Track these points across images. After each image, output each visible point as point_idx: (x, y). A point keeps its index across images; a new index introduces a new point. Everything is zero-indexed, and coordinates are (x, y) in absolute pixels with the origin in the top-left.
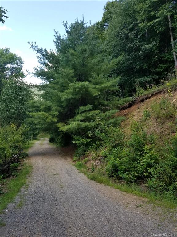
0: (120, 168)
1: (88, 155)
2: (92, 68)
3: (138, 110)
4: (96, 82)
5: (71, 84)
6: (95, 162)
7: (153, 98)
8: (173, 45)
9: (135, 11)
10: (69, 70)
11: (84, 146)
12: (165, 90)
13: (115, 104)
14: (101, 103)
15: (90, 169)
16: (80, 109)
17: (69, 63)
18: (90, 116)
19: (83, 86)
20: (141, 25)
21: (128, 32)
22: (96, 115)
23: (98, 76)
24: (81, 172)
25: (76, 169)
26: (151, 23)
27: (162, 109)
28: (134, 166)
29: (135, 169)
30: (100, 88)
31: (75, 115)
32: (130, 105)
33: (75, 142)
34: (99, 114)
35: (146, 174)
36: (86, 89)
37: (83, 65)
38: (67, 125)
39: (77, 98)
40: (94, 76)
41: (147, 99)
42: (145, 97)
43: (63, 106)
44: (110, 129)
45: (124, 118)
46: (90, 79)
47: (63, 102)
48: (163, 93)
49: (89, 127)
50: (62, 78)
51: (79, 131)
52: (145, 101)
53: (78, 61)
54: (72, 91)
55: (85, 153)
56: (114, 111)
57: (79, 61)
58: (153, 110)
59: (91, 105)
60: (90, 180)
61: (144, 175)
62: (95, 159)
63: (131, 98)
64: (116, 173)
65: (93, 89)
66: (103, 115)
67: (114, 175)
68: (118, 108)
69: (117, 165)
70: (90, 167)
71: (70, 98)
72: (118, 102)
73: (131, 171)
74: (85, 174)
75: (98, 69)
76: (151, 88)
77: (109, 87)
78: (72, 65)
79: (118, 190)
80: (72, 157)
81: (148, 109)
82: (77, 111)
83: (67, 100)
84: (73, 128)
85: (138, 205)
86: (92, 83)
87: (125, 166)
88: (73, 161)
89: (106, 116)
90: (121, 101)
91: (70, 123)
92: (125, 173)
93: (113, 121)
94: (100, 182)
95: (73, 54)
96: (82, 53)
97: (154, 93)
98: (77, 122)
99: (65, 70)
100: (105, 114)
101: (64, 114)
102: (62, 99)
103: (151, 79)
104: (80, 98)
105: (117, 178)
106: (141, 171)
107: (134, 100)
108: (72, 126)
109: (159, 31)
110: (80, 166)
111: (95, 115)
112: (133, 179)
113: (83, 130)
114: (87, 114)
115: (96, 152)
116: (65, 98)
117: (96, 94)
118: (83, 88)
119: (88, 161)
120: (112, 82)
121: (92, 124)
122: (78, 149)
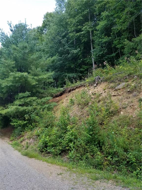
0: (49, 144)
1: (24, 135)
2: (31, 62)
3: (66, 98)
4: (34, 74)
5: (12, 73)
6: (29, 141)
7: (77, 90)
8: (92, 53)
9: (67, 24)
10: (11, 61)
11: (21, 127)
12: (85, 84)
13: (50, 92)
14: (38, 91)
15: (25, 147)
16: (19, 95)
17: (11, 55)
18: (28, 101)
19: (23, 76)
20: (71, 34)
21: (60, 38)
22: (34, 100)
23: (37, 69)
24: (16, 150)
25: (12, 147)
26: (78, 34)
27: (82, 98)
28: (60, 142)
29: (60, 144)
30: (38, 79)
31: (14, 100)
32: (61, 94)
33: (12, 124)
34: (36, 100)
35: (67, 148)
36: (26, 79)
37: (24, 59)
38: (6, 108)
39: (17, 86)
40: (33, 69)
41: (73, 90)
42: (72, 89)
43: (3, 91)
44: (44, 113)
45: (55, 104)
46: (29, 71)
47: (3, 88)
48: (84, 87)
49: (26, 111)
50: (4, 68)
51: (18, 114)
52: (72, 92)
53: (18, 55)
54: (12, 79)
55: (22, 133)
56: (48, 98)
57: (20, 55)
58: (77, 99)
59: (29, 92)
60: (23, 156)
61: (66, 148)
62: (30, 138)
63: (62, 88)
64: (46, 149)
65: (32, 79)
66: (39, 101)
67: (44, 150)
68: (52, 96)
69: (47, 142)
70: (25, 145)
71: (10, 85)
72: (52, 91)
73: (57, 146)
74: (19, 151)
75: (37, 63)
76: (76, 82)
77: (45, 79)
78: (14, 58)
79: (45, 162)
80: (9, 138)
81: (73, 98)
82: (16, 97)
83: (7, 87)
84: (11, 112)
85: (59, 174)
86: (31, 75)
87: (53, 142)
88: (10, 140)
89: (42, 101)
90: (55, 91)
91: (9, 107)
92: (52, 148)
93: (47, 106)
94: (31, 157)
95: (15, 49)
96: (23, 49)
97: (78, 86)
98: (15, 107)
99: (7, 61)
100: (41, 100)
101: (4, 99)
102: (3, 86)
103: (77, 76)
104: (19, 85)
105: (46, 153)
106: (65, 145)
107: (64, 91)
108: (11, 110)
109: (83, 41)
110: (16, 144)
111: (32, 101)
112: (58, 153)
113: (21, 114)
114: (26, 99)
115: (31, 132)
116: (5, 85)
117: (34, 84)
118: (22, 77)
119: (24, 140)
120: (48, 75)
121: (30, 108)
122: (15, 130)
